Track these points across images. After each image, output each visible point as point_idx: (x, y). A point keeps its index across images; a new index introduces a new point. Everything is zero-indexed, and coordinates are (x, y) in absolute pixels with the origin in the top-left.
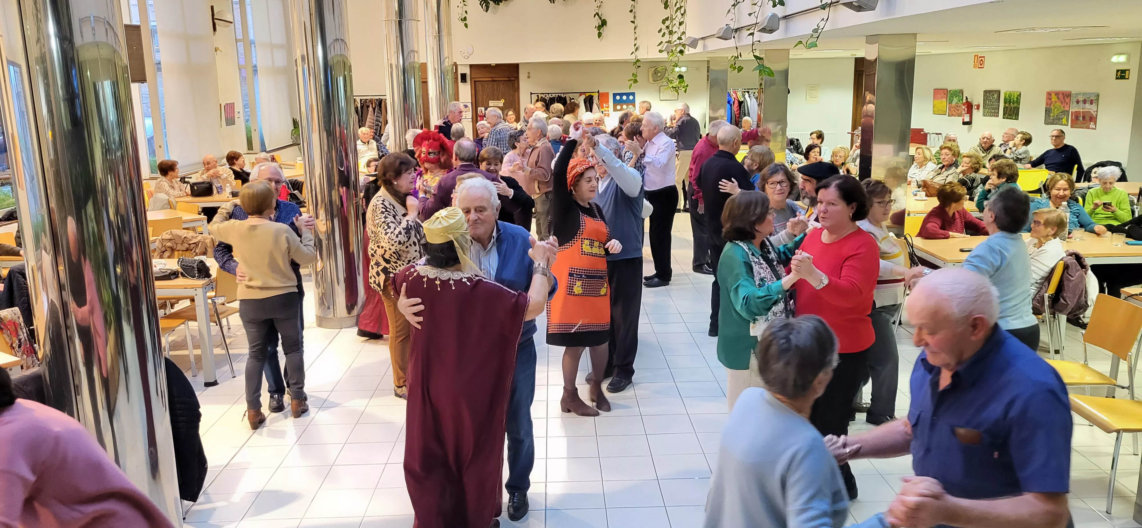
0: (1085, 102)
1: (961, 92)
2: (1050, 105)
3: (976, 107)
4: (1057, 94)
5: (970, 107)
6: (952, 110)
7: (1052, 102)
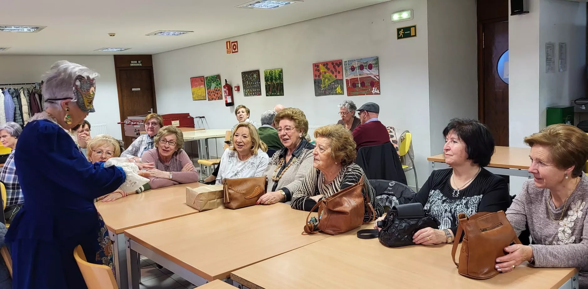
0: (361, 67)
1: (218, 77)
2: (319, 76)
3: (236, 89)
4: (326, 64)
5: (229, 88)
6: (211, 94)
7: (320, 74)
